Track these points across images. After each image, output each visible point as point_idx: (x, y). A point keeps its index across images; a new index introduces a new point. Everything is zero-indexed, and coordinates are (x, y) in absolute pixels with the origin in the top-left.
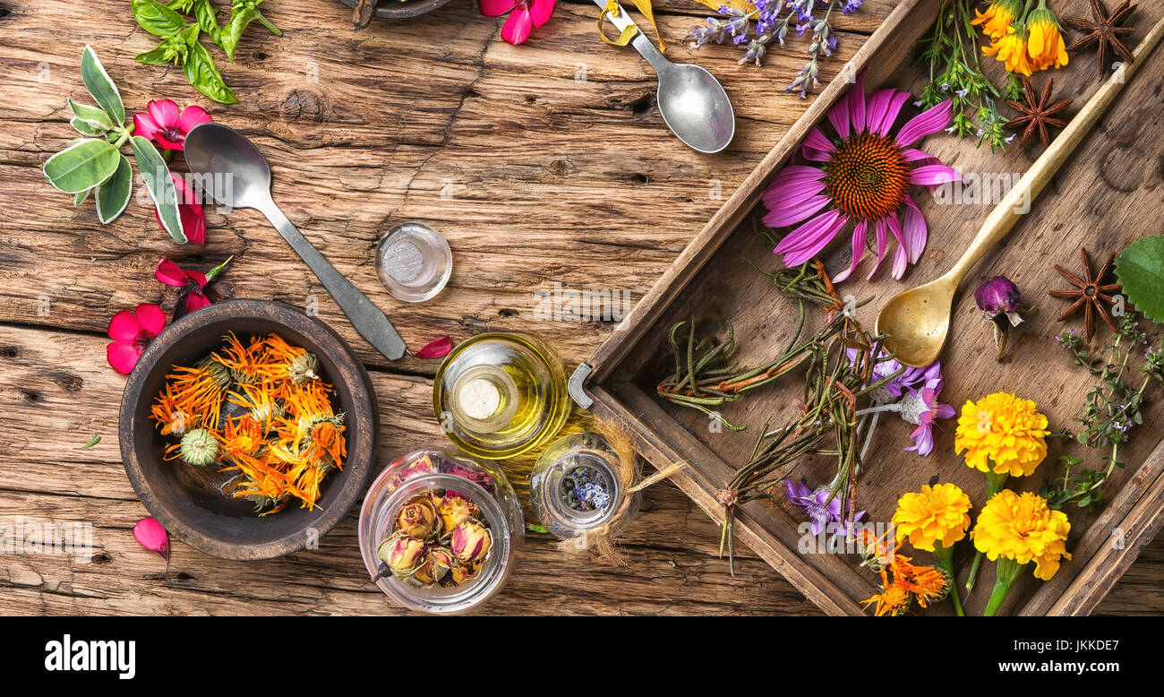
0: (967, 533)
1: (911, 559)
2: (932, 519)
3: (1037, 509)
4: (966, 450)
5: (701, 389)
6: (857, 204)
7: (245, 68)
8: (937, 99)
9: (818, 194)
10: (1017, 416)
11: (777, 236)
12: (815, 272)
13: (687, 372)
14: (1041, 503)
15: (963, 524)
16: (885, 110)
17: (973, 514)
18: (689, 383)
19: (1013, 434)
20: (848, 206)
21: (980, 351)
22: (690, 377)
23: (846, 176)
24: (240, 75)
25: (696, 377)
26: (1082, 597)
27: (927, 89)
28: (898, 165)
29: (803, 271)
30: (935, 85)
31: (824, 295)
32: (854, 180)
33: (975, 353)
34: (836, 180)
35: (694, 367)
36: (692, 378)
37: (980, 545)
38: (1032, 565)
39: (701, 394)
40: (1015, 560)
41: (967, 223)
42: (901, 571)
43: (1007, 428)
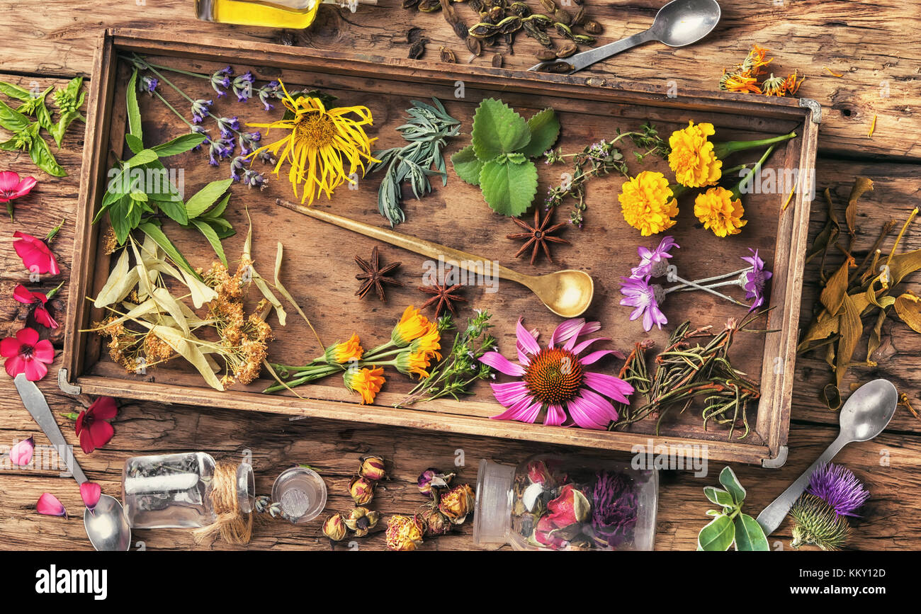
0: (716, 186)
7: (72, 152)
17: (703, 190)
24: (68, 157)
37: (718, 174)
38: (710, 138)
40: (713, 150)
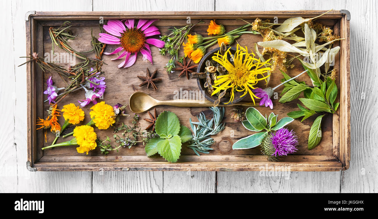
1: (58, 120)
2: (73, 114)
3: (93, 138)
4: (92, 110)
5: (57, 38)
6: (125, 43)
8: (165, 41)
9: (120, 33)
10: (109, 115)
11: (103, 32)
12: (102, 46)
13: (59, 32)
14: (95, 138)
15: (77, 122)
16: (151, 32)
18: (57, 34)
19: (104, 117)
20: (123, 42)
21: (116, 98)
22: (59, 33)
23: (129, 36)
25: (60, 35)
26: (79, 166)
27: (165, 36)
28: (141, 45)
29: (100, 43)
30: (167, 38)
31: (99, 53)
32: (130, 38)
33: (115, 98)
34: (126, 34)
35: (61, 33)
36: (58, 34)
37: (75, 131)
39: (56, 39)
40: (77, 141)
41: (142, 71)
42: (53, 120)
43: (105, 115)
